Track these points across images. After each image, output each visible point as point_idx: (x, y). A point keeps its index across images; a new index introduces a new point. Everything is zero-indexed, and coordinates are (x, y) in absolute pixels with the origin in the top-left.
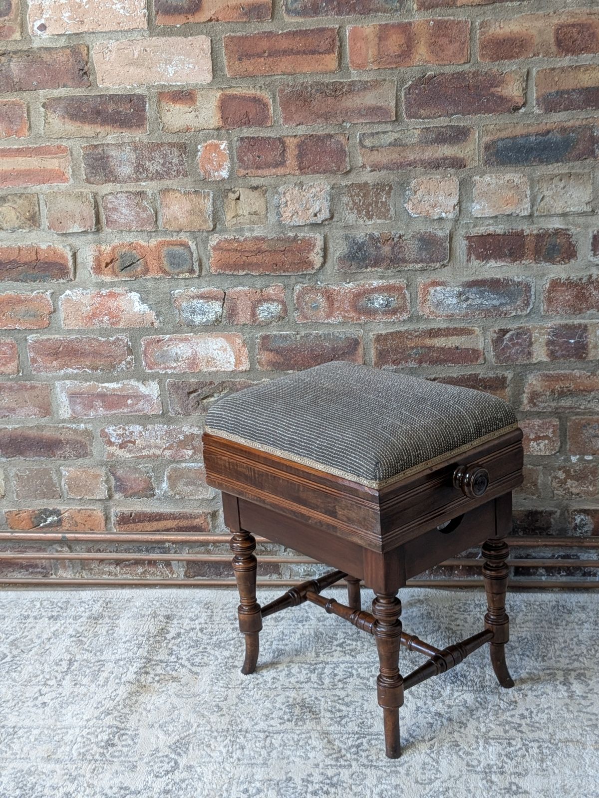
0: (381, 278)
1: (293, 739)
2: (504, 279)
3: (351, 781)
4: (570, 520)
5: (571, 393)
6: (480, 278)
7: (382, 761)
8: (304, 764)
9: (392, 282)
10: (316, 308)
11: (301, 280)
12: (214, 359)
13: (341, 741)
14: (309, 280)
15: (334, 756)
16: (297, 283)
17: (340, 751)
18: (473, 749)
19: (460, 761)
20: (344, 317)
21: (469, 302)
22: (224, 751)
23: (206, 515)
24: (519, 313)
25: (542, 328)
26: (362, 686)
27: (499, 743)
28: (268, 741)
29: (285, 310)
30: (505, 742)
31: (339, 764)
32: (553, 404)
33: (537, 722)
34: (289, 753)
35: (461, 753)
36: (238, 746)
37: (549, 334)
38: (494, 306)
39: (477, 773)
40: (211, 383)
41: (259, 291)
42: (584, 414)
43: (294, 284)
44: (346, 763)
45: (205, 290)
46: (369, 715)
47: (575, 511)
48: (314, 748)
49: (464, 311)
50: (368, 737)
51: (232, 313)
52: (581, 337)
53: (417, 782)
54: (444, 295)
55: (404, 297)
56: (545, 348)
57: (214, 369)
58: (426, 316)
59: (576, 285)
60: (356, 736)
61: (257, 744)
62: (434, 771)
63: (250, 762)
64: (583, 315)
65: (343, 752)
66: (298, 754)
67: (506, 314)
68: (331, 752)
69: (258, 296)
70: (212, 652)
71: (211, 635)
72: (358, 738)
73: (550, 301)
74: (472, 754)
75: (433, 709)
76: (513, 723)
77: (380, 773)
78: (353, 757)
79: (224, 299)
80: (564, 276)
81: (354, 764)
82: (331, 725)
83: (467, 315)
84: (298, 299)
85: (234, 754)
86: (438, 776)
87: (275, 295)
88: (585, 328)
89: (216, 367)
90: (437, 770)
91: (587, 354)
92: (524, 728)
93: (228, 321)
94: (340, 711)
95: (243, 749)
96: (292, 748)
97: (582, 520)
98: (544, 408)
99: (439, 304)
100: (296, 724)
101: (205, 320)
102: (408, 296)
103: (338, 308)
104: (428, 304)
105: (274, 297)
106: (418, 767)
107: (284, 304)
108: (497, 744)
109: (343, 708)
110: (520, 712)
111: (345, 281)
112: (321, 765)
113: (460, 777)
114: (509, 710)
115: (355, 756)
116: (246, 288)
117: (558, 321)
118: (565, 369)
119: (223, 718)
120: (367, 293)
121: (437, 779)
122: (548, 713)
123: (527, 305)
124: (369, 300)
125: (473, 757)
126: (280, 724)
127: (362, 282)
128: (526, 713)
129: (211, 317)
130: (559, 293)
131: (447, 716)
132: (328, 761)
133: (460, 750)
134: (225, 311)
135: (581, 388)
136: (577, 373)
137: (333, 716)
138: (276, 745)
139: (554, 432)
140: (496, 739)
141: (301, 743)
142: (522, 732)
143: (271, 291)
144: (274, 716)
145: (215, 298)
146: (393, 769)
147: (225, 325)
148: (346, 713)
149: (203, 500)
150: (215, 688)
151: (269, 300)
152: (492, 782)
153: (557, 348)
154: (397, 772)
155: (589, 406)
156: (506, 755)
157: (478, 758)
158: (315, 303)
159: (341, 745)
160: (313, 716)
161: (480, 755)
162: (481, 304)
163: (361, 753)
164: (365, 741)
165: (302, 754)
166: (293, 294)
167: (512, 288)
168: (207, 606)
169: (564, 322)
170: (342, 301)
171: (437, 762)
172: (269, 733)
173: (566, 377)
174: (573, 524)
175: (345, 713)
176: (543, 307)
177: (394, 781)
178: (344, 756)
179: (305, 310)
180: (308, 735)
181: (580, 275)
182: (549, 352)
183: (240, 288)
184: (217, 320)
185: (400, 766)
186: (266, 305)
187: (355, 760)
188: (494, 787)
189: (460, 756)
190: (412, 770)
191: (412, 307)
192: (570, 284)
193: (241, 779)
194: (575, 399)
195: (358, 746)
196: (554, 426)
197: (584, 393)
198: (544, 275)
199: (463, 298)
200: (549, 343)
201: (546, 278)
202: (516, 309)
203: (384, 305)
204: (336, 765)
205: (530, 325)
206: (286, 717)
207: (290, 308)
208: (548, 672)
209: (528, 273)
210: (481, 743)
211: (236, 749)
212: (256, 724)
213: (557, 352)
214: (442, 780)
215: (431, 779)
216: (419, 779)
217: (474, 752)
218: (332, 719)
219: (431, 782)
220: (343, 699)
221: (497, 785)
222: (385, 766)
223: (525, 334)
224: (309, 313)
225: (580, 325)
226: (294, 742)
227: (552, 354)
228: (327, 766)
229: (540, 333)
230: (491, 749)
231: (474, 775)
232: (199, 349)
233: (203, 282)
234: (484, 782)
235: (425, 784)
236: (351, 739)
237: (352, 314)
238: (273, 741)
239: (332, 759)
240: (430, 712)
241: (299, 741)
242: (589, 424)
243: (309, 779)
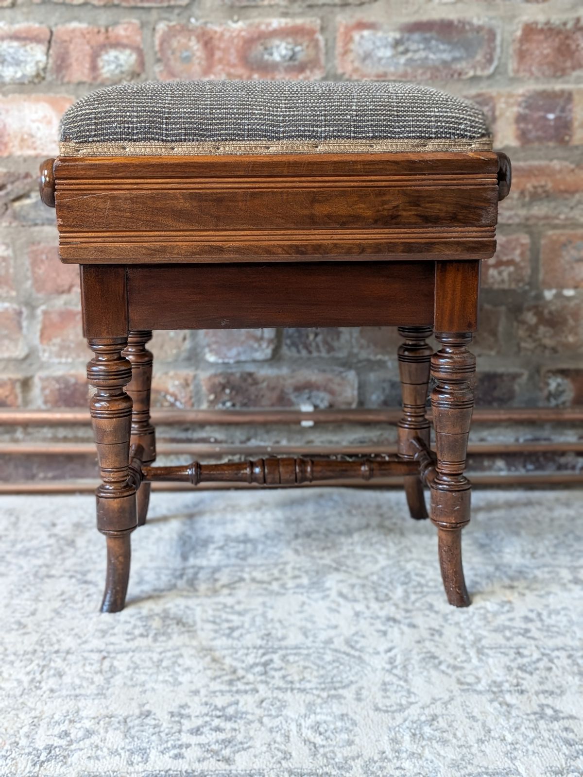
0: (285, 15)
1: (151, 659)
2: (459, 22)
3: (259, 712)
4: (541, 385)
5: (548, 196)
6: (425, 18)
7: (309, 681)
8: (172, 691)
9: (299, 21)
10: (187, 60)
11: (166, 15)
12: (32, 136)
13: (236, 659)
14: (179, 15)
15: (227, 678)
16: (161, 19)
17: (234, 672)
18: (462, 662)
19: (445, 678)
20: (229, 75)
21: (409, 55)
22: (26, 679)
23: (13, 382)
24: (479, 73)
25: (510, 95)
26: (260, 591)
27: (502, 653)
28: (107, 663)
29: (142, 63)
30: (512, 653)
31: (234, 689)
32: (523, 212)
33: (553, 626)
34: (143, 678)
35: (443, 667)
36: (52, 672)
37: (519, 105)
38: (445, 63)
39: (480, 693)
40: (27, 175)
41: (103, 30)
42: (564, 227)
43: (156, 22)
44: (248, 687)
45: (21, 26)
46: (278, 625)
47: (549, 371)
48: (188, 670)
49: (401, 69)
50: (281, 652)
51: (62, 64)
52: (563, 110)
53: (377, 709)
54: (374, 43)
55: (316, 46)
56: (514, 127)
57: (31, 153)
58: (346, 76)
59: (559, 32)
60: (261, 651)
61: (88, 668)
62: (405, 693)
63: (73, 692)
64: (566, 78)
65: (241, 673)
66: (161, 678)
67: (460, 74)
68: (219, 673)
69: (101, 38)
70: (14, 561)
71: (14, 543)
72: (264, 654)
73: (522, 55)
74: (462, 668)
75: (382, 614)
76: (515, 628)
77: (309, 698)
78: (259, 678)
79: (49, 42)
80: (541, 18)
81: (261, 688)
82: (214, 639)
83: (405, 75)
84: (161, 44)
85: (43, 684)
86: (412, 699)
87: (128, 37)
88: (568, 97)
89: (35, 149)
90: (409, 692)
91: (571, 136)
92: (534, 633)
93: (54, 76)
94: (228, 621)
95: (61, 676)
96: (150, 671)
97: (559, 385)
98: (510, 218)
99: (367, 56)
100: (155, 640)
101: (19, 75)
102: (322, 43)
103: (220, 61)
104: (351, 56)
105: (125, 41)
106: (374, 689)
107: (139, 51)
108: (499, 655)
109: (234, 617)
110: (522, 614)
111: (231, 18)
112: (203, 692)
113: (452, 699)
114: (503, 613)
115: (263, 678)
116: (83, 26)
117: (531, 86)
118: (540, 158)
119: (26, 637)
120: (263, 37)
121: (412, 703)
122: (566, 615)
123: (490, 61)
124: (266, 49)
125: (465, 672)
126: (128, 640)
127: (257, 21)
128: (532, 615)
129: (30, 70)
130: (534, 45)
131: (407, 621)
132: (215, 686)
133: (440, 663)
134: (51, 61)
135: (562, 187)
136: (556, 164)
137: (216, 627)
138: (121, 669)
139: (522, 254)
140: (496, 648)
141: (164, 664)
142: (534, 639)
143: (121, 31)
144: (116, 631)
145: (36, 39)
146: (333, 692)
147: (51, 84)
148: (239, 624)
149: (9, 360)
150: (15, 601)
151: (117, 45)
152: (508, 705)
153: (530, 126)
154: (339, 697)
155: (571, 215)
156: (520, 668)
157: (474, 672)
158: (186, 50)
159: (235, 664)
160: (183, 629)
161: (476, 668)
162: (426, 58)
163: (272, 673)
164: (276, 657)
165: (167, 678)
166: (153, 36)
167: (470, 35)
168: (10, 512)
169: (540, 87)
170: (226, 50)
171: (406, 681)
172: (108, 652)
173: (541, 172)
174: (545, 393)
175: (235, 624)
176: (512, 65)
177: (336, 708)
178: (243, 677)
179: (172, 63)
180: (177, 653)
181: (564, 17)
182: (519, 132)
183: (74, 25)
184: (38, 75)
185: (344, 687)
186: (112, 53)
187: (262, 682)
188: (514, 712)
189: (443, 672)
190: (365, 693)
191: (328, 60)
192: (550, 31)
193: (56, 717)
194: (553, 204)
195: (265, 664)
196: (522, 245)
197: (566, 195)
198: (513, 17)
199: (401, 48)
200: (520, 119)
201: (516, 21)
202: (474, 67)
203: (288, 58)
204: (230, 691)
205: (493, 91)
206: (137, 632)
207: (149, 59)
208: (546, 569)
209: (492, 13)
210: (472, 653)
211: (48, 677)
212: (85, 642)
213: (530, 131)
214: (420, 704)
215: (401, 705)
216: (380, 706)
217: (465, 665)
218: (216, 631)
219: (402, 708)
220: (232, 607)
221: (518, 708)
222: (317, 689)
223: (487, 105)
224: (177, 66)
225: (562, 92)
226: (153, 662)
227: (523, 136)
228: (214, 692)
229: (507, 103)
230: (491, 661)
231: (476, 696)
232: (9, 121)
233: (18, 13)
234: (496, 704)
235: (393, 712)
236: (253, 655)
237: (241, 71)
238: (116, 663)
239: (222, 683)
240: (378, 617)
241: (161, 661)
242: (570, 242)
243: (183, 712)
